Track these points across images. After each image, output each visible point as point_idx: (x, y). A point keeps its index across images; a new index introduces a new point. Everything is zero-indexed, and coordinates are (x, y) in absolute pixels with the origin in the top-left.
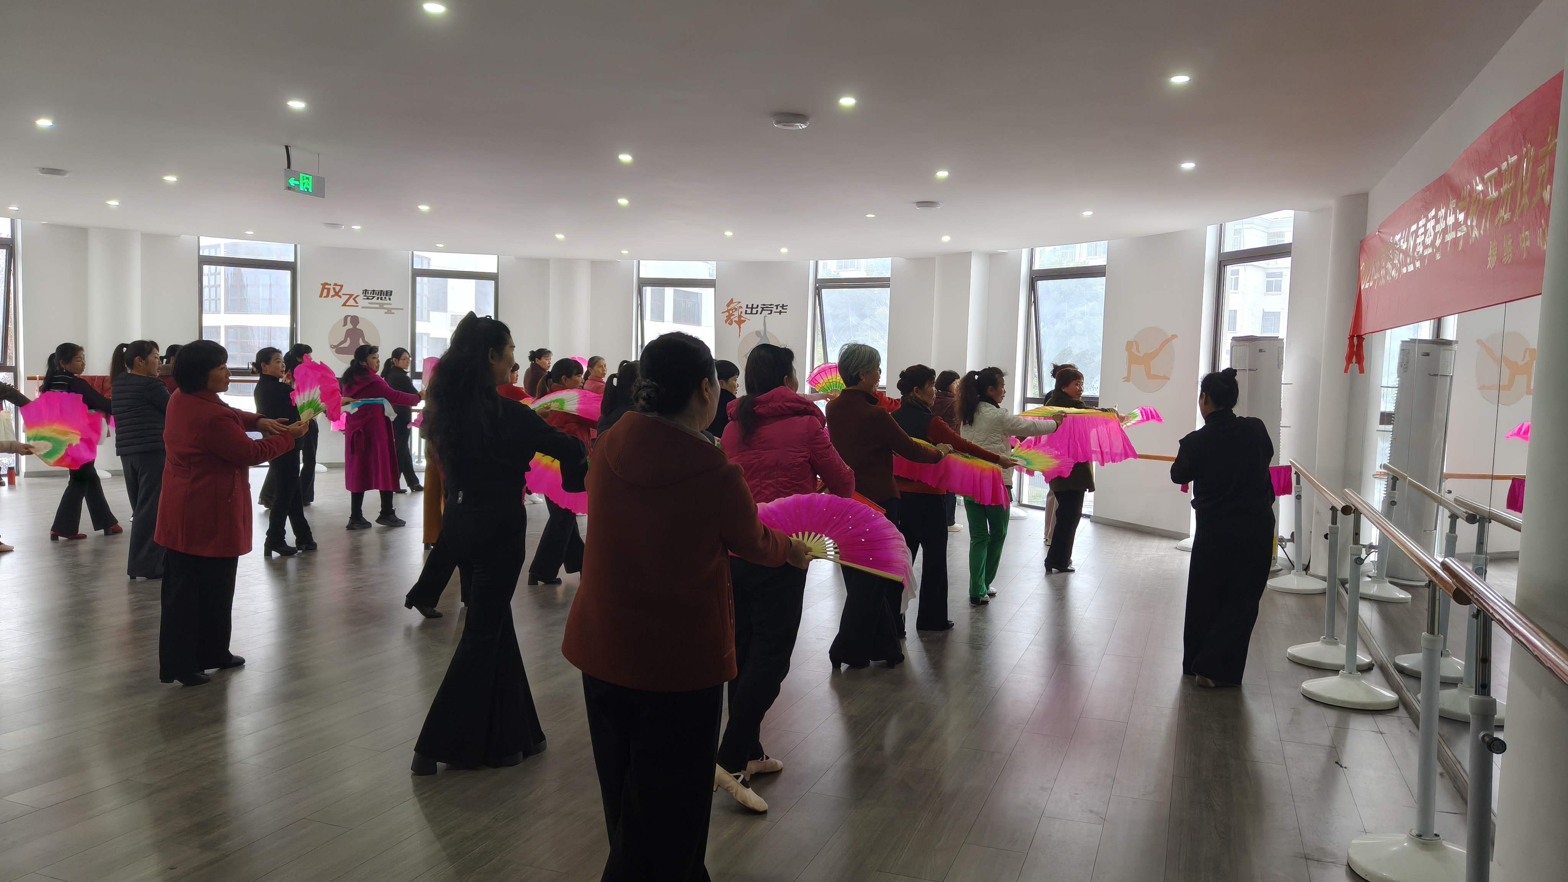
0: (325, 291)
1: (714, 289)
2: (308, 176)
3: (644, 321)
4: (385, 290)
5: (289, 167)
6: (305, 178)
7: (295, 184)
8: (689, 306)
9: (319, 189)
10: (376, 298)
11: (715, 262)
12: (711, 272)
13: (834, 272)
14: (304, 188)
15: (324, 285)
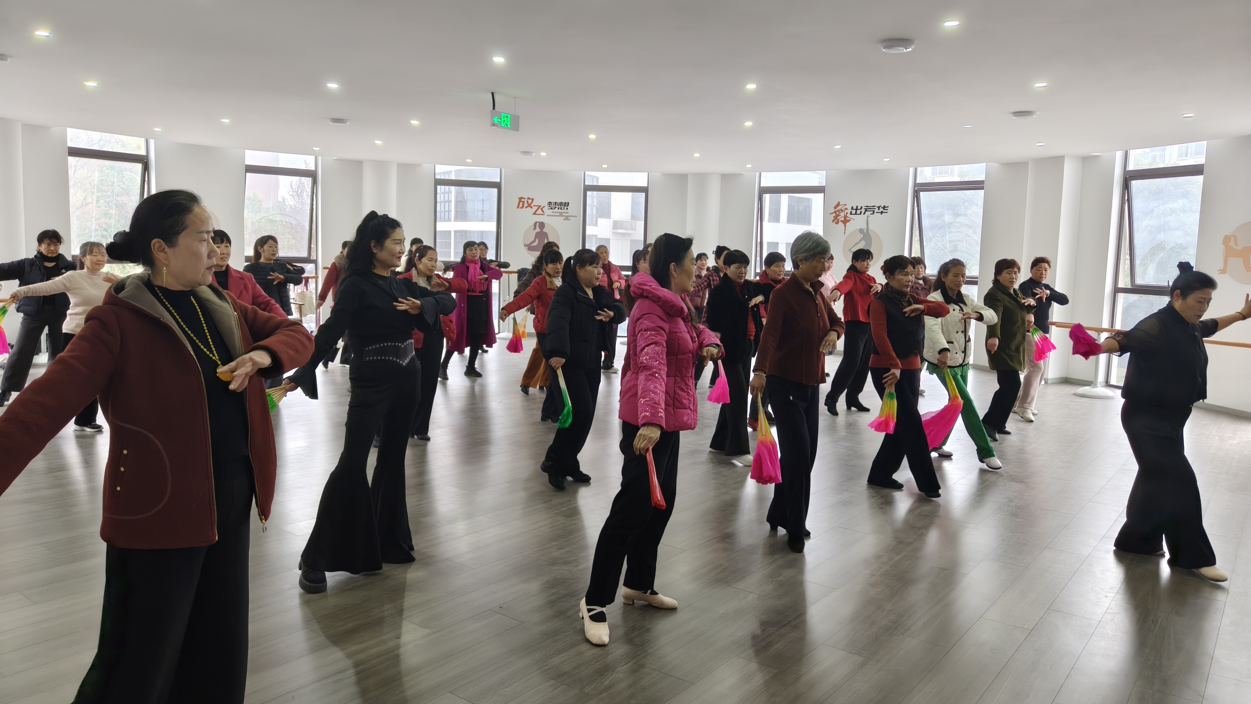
0: (521, 203)
1: (823, 194)
2: (507, 115)
3: (764, 222)
4: (564, 202)
5: (494, 108)
6: (505, 116)
7: (498, 122)
8: (801, 209)
9: (515, 125)
10: (557, 208)
11: (825, 171)
12: (820, 181)
13: (930, 178)
14: (505, 124)
15: (520, 199)
